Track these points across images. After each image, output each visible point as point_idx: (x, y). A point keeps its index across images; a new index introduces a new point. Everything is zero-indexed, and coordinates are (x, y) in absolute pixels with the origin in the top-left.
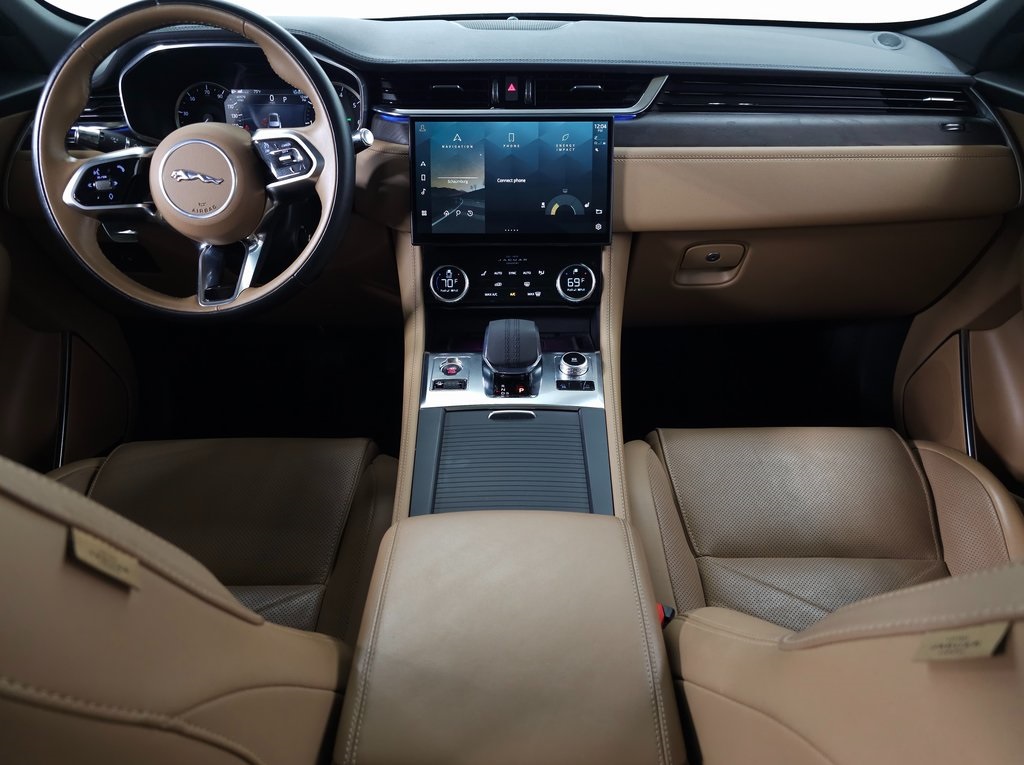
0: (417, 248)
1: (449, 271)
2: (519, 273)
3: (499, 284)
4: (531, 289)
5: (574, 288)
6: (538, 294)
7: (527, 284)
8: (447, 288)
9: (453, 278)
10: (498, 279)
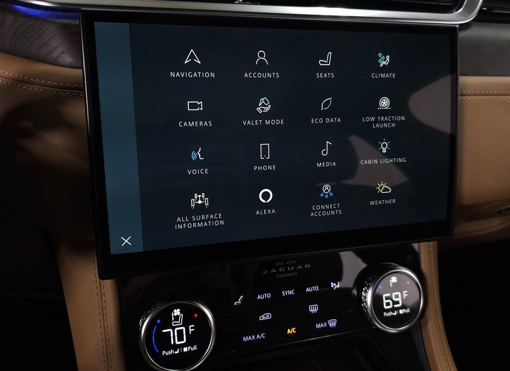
0: (108, 285)
1: (177, 312)
2: (300, 290)
3: (265, 317)
4: (322, 316)
5: (393, 309)
6: (333, 323)
7: (314, 309)
8: (175, 347)
9: (185, 324)
10: (264, 306)
